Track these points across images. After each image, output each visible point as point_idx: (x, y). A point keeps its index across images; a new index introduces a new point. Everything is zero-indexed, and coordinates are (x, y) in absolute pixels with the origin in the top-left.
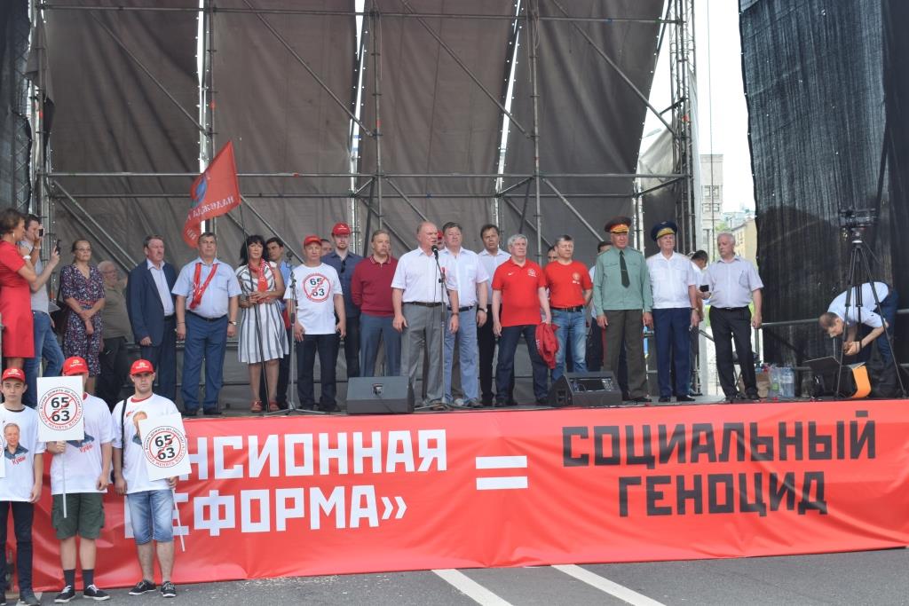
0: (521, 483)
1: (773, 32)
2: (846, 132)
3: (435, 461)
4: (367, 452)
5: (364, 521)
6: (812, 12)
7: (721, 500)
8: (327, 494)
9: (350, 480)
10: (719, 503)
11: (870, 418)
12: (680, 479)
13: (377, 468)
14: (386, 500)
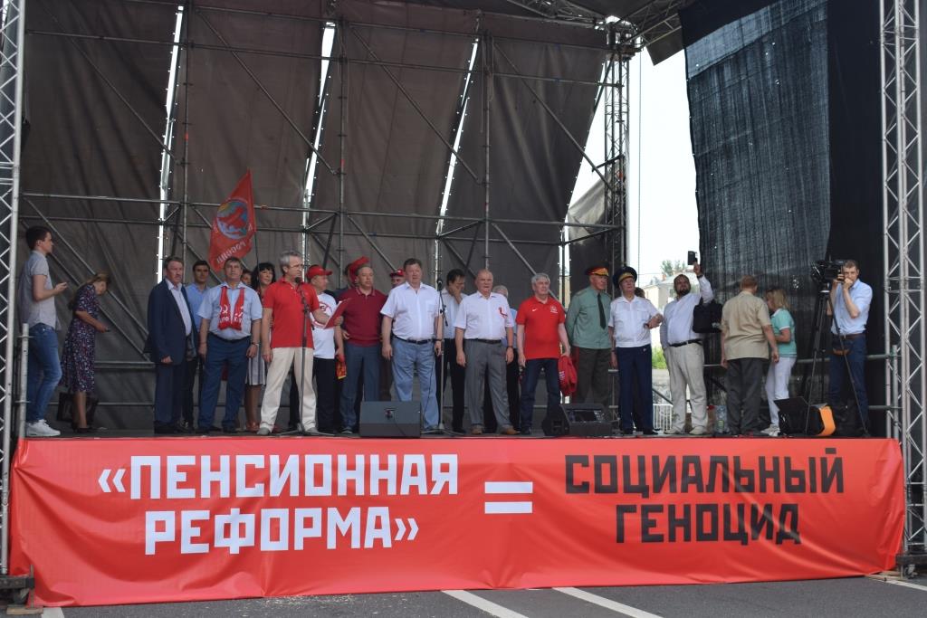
0: (526, 508)
1: (721, 98)
2: (801, 193)
3: (447, 484)
4: (384, 474)
5: (378, 542)
6: (765, 81)
7: (707, 529)
8: (344, 515)
9: (366, 502)
10: (705, 532)
11: (837, 455)
12: (672, 509)
13: (392, 490)
14: (399, 522)
